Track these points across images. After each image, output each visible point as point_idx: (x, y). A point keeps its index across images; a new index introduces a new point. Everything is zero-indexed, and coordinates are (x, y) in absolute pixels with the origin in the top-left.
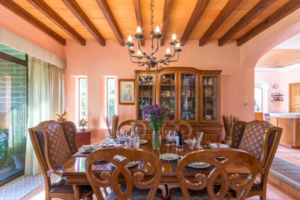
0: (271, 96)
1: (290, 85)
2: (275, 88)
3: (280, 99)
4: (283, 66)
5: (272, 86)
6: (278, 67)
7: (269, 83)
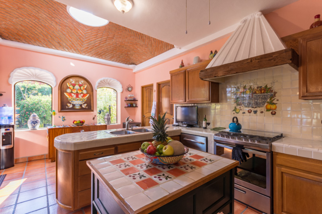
0: (125, 101)
1: (143, 88)
2: (129, 91)
3: (134, 105)
4: (136, 63)
5: (126, 87)
6: (131, 64)
7: (121, 83)
